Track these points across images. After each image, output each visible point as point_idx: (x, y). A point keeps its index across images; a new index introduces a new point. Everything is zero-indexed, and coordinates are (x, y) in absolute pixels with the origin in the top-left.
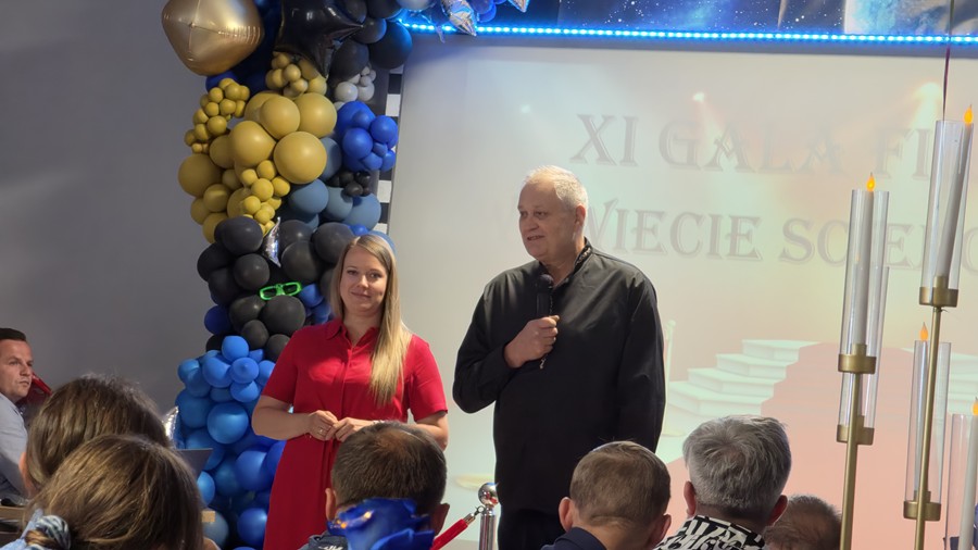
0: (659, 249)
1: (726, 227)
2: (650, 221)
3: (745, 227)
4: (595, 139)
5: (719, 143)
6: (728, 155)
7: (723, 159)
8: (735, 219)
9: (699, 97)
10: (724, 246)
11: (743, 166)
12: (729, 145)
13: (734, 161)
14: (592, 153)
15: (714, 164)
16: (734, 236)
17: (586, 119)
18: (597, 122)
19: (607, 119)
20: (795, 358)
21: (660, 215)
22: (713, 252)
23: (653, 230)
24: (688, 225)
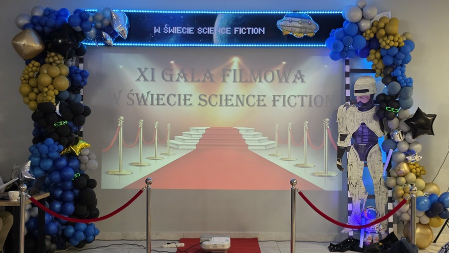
0: (164, 104)
1: (182, 97)
2: (161, 97)
3: (188, 97)
4: (142, 74)
5: (179, 75)
6: (182, 78)
7: (180, 79)
8: (185, 95)
9: (172, 62)
10: (182, 102)
11: (186, 81)
12: (182, 75)
13: (184, 79)
14: (142, 79)
15: (178, 80)
16: (185, 100)
17: (140, 69)
18: (143, 70)
19: (146, 69)
20: (204, 132)
21: (163, 95)
22: (179, 104)
23: (162, 99)
24: (172, 97)
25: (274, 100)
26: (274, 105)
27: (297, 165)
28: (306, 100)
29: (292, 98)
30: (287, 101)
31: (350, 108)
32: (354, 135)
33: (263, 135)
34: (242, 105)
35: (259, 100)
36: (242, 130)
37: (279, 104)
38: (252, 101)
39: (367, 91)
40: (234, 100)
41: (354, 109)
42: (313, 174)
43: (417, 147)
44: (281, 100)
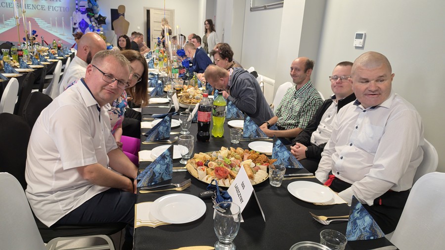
1: (8, 4)
10: (8, 6)
16: (9, 5)
22: (7, 7)
24: (3, 3)
25: (49, 8)
26: (49, 10)
27: (60, 34)
28: (62, 9)
29: (56, 8)
30: (54, 9)
31: (78, 13)
32: (79, 23)
33: (45, 22)
34: (35, 9)
35: (42, 7)
36: (36, 19)
37: (51, 9)
38: (39, 7)
39: (84, 6)
40: (31, 6)
41: (79, 13)
42: (67, 38)
43: (101, 29)
44: (52, 8)
